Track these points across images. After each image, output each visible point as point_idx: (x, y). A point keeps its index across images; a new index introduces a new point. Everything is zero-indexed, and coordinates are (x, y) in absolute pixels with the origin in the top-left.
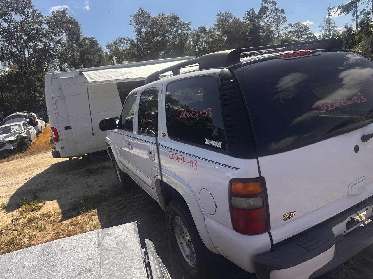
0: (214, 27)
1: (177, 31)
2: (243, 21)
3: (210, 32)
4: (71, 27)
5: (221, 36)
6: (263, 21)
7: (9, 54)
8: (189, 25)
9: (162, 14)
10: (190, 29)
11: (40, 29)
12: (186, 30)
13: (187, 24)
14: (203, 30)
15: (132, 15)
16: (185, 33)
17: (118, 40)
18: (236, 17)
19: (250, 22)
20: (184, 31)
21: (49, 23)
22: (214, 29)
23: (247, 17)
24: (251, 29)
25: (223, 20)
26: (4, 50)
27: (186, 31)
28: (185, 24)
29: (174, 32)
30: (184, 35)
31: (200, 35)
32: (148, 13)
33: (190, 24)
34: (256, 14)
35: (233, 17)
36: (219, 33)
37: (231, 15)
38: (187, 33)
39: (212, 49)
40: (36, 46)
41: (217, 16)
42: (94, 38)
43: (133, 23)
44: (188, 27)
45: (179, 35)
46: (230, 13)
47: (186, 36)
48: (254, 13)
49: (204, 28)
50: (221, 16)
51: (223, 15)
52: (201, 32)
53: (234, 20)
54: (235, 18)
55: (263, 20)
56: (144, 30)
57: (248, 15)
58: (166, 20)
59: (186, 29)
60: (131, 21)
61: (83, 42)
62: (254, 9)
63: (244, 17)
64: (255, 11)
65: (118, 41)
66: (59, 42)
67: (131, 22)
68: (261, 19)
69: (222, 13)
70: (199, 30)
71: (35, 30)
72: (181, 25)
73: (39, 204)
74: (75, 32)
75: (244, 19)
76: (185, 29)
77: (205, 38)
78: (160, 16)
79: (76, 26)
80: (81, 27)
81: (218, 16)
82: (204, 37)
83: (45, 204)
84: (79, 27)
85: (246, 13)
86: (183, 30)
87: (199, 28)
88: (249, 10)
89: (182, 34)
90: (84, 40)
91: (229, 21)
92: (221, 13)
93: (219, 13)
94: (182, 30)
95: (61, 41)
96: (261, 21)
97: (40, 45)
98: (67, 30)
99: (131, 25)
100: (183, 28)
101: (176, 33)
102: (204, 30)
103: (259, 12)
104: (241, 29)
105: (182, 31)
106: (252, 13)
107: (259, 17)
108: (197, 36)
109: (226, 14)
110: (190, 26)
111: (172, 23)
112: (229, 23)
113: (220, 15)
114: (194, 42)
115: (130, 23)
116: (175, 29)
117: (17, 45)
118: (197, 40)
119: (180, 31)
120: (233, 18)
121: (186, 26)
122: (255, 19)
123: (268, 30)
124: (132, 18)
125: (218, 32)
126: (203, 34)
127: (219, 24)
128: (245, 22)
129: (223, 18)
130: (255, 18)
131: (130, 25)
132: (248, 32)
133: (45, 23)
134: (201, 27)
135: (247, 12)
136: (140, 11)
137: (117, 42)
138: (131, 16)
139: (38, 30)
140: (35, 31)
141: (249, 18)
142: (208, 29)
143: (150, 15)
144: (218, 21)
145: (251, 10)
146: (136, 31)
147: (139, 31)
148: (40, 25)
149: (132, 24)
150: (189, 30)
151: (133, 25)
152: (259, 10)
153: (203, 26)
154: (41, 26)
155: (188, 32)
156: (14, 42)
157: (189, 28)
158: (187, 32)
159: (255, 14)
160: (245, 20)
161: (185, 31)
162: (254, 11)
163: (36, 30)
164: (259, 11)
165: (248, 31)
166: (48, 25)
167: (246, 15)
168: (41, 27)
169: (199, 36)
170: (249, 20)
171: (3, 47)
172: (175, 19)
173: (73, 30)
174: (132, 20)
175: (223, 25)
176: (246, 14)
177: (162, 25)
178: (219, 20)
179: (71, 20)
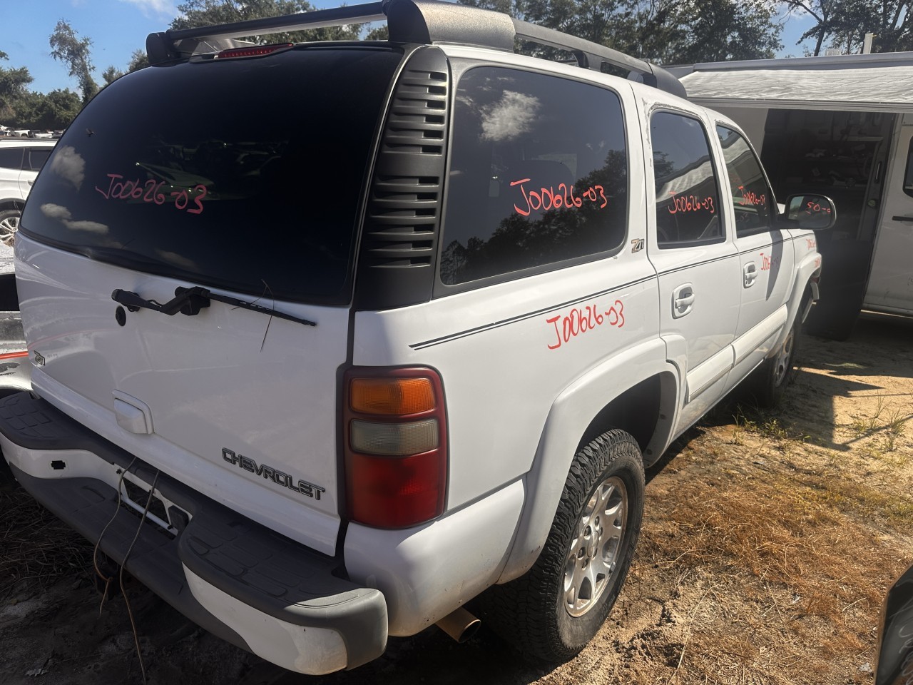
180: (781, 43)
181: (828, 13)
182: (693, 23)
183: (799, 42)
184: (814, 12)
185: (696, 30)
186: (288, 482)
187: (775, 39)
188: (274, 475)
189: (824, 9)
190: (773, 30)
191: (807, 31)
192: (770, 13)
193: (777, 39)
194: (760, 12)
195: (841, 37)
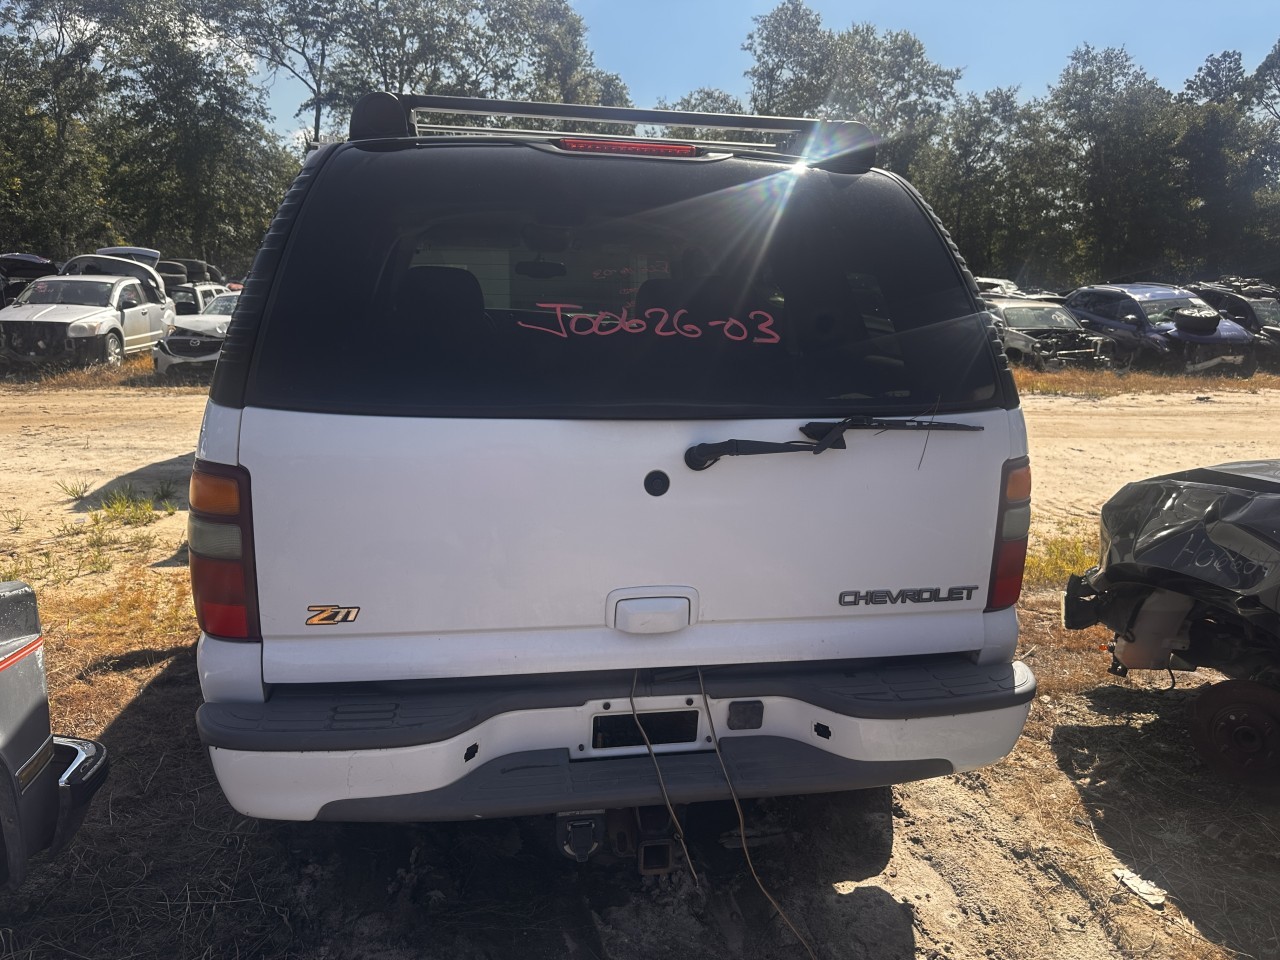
0: (1050, 98)
1: (903, 94)
2: (1181, 95)
3: (1026, 114)
4: (556, 33)
5: (1067, 138)
6: (1267, 106)
7: (357, 89)
8: (953, 79)
9: (868, 29)
10: (953, 95)
11: (458, 23)
12: (938, 97)
13: (947, 74)
14: (1002, 103)
15: (761, 17)
16: (930, 106)
17: (696, 96)
18: (1144, 74)
19: (1211, 100)
20: (927, 98)
21: (489, 10)
22: (1048, 107)
23: (1203, 81)
24: (1194, 127)
25: (1090, 80)
26: (347, 74)
27: (937, 100)
28: (940, 73)
29: (894, 97)
30: (927, 111)
31: (988, 121)
32: (813, 17)
33: (955, 76)
34: (1245, 75)
35: (1131, 72)
36: (1061, 125)
37: (1127, 64)
38: (939, 108)
39: (1017, 176)
40: (436, 75)
41: (1070, 61)
42: (617, 78)
43: (756, 44)
44: (947, 87)
45: (909, 110)
46: (1126, 56)
47: (933, 115)
48: (1235, 70)
49: (1008, 97)
50: (1086, 63)
51: (1094, 58)
52: (993, 110)
53: (1133, 84)
54: (1138, 77)
55: (1269, 101)
56: (786, 74)
57: (1210, 73)
58: (873, 52)
59: (940, 91)
60: (751, 37)
61: (580, 85)
62: (1240, 55)
63: (1192, 79)
64: (1242, 63)
65: (697, 99)
66: (505, 74)
67: (750, 41)
68: (1260, 99)
69: (1094, 53)
70: (984, 103)
71: (443, 25)
72: (922, 76)
73: (157, 512)
74: (561, 49)
75: (1189, 87)
76: (936, 91)
77: (1003, 136)
78: (856, 32)
79: (574, 30)
80: (586, 34)
81: (1073, 59)
82: (1001, 131)
83: (171, 514)
84: (581, 35)
85: (1203, 65)
86: (926, 95)
87: (987, 95)
88: (1217, 56)
89: (919, 108)
90: (584, 79)
91: (1114, 86)
92: (1087, 52)
93: (1083, 49)
94: (921, 93)
95: (513, 71)
96: (1258, 104)
97: (448, 76)
98: (540, 39)
99: (748, 51)
100: (928, 85)
101: (900, 102)
102: (1004, 105)
103: (1259, 70)
104: (1152, 120)
105: (920, 98)
106: (1230, 70)
107: (1254, 89)
108: (974, 124)
109: (1108, 59)
110: (957, 85)
111: (895, 63)
112: (1112, 91)
113: (1083, 57)
114: (958, 141)
115: (747, 43)
116: (898, 87)
117: (385, 65)
118: (969, 135)
119: (913, 97)
120: (1131, 77)
121: (942, 82)
122: (1236, 95)
123: (1263, 142)
124: (755, 27)
125: (1056, 121)
126: (996, 119)
127: (1068, 92)
128: (1190, 101)
129: (1092, 72)
130: (1237, 88)
131: (745, 49)
132: (1179, 138)
133: (477, 8)
134: (999, 93)
135: (1207, 60)
136: (788, 8)
137: (693, 102)
138: (756, 19)
139: (453, 26)
140: (442, 29)
141: (1212, 85)
142: (1021, 101)
143: (818, 23)
144: (1067, 80)
145: (1225, 55)
146: (754, 73)
147: (768, 75)
148: (462, 13)
149: (750, 49)
150: (949, 96)
151: (755, 52)
152: (1264, 60)
153: (1005, 89)
154: (465, 14)
155: (944, 104)
156: (379, 55)
157: (952, 88)
158: (938, 104)
159: (1241, 74)
160: (1190, 92)
161: (931, 100)
162: (1237, 62)
163: (448, 26)
164: (1260, 64)
165: (1182, 133)
166: (485, 15)
167: (1202, 74)
168: (465, 20)
169: (981, 124)
170: (1206, 95)
171: (346, 65)
172: (908, 49)
173: (557, 43)
174: (756, 36)
175: (1086, 97)
176: (1200, 69)
177: (854, 67)
178: (1070, 77)
179: (558, 10)
180: (270, 113)
181: (320, 80)
182: (143, 69)
183: (297, 115)
184: (304, 77)
185: (146, 78)
186: (935, 595)
187: (261, 107)
188: (916, 596)
189: (314, 76)
190: (255, 95)
191: (304, 102)
192: (247, 70)
193: (265, 107)
194: (233, 67)
195: (342, 114)
